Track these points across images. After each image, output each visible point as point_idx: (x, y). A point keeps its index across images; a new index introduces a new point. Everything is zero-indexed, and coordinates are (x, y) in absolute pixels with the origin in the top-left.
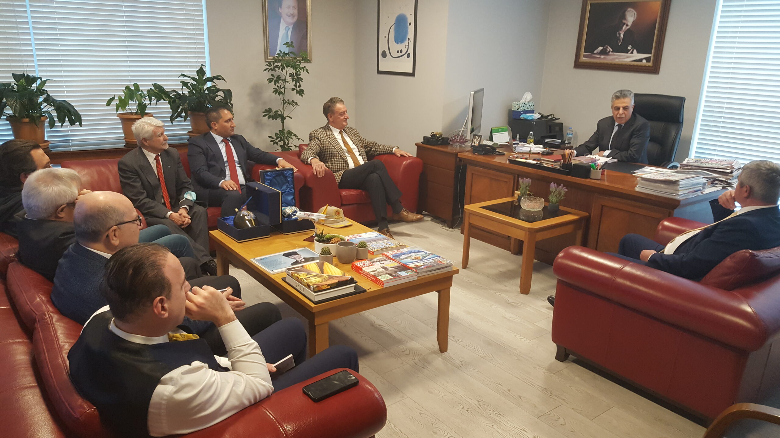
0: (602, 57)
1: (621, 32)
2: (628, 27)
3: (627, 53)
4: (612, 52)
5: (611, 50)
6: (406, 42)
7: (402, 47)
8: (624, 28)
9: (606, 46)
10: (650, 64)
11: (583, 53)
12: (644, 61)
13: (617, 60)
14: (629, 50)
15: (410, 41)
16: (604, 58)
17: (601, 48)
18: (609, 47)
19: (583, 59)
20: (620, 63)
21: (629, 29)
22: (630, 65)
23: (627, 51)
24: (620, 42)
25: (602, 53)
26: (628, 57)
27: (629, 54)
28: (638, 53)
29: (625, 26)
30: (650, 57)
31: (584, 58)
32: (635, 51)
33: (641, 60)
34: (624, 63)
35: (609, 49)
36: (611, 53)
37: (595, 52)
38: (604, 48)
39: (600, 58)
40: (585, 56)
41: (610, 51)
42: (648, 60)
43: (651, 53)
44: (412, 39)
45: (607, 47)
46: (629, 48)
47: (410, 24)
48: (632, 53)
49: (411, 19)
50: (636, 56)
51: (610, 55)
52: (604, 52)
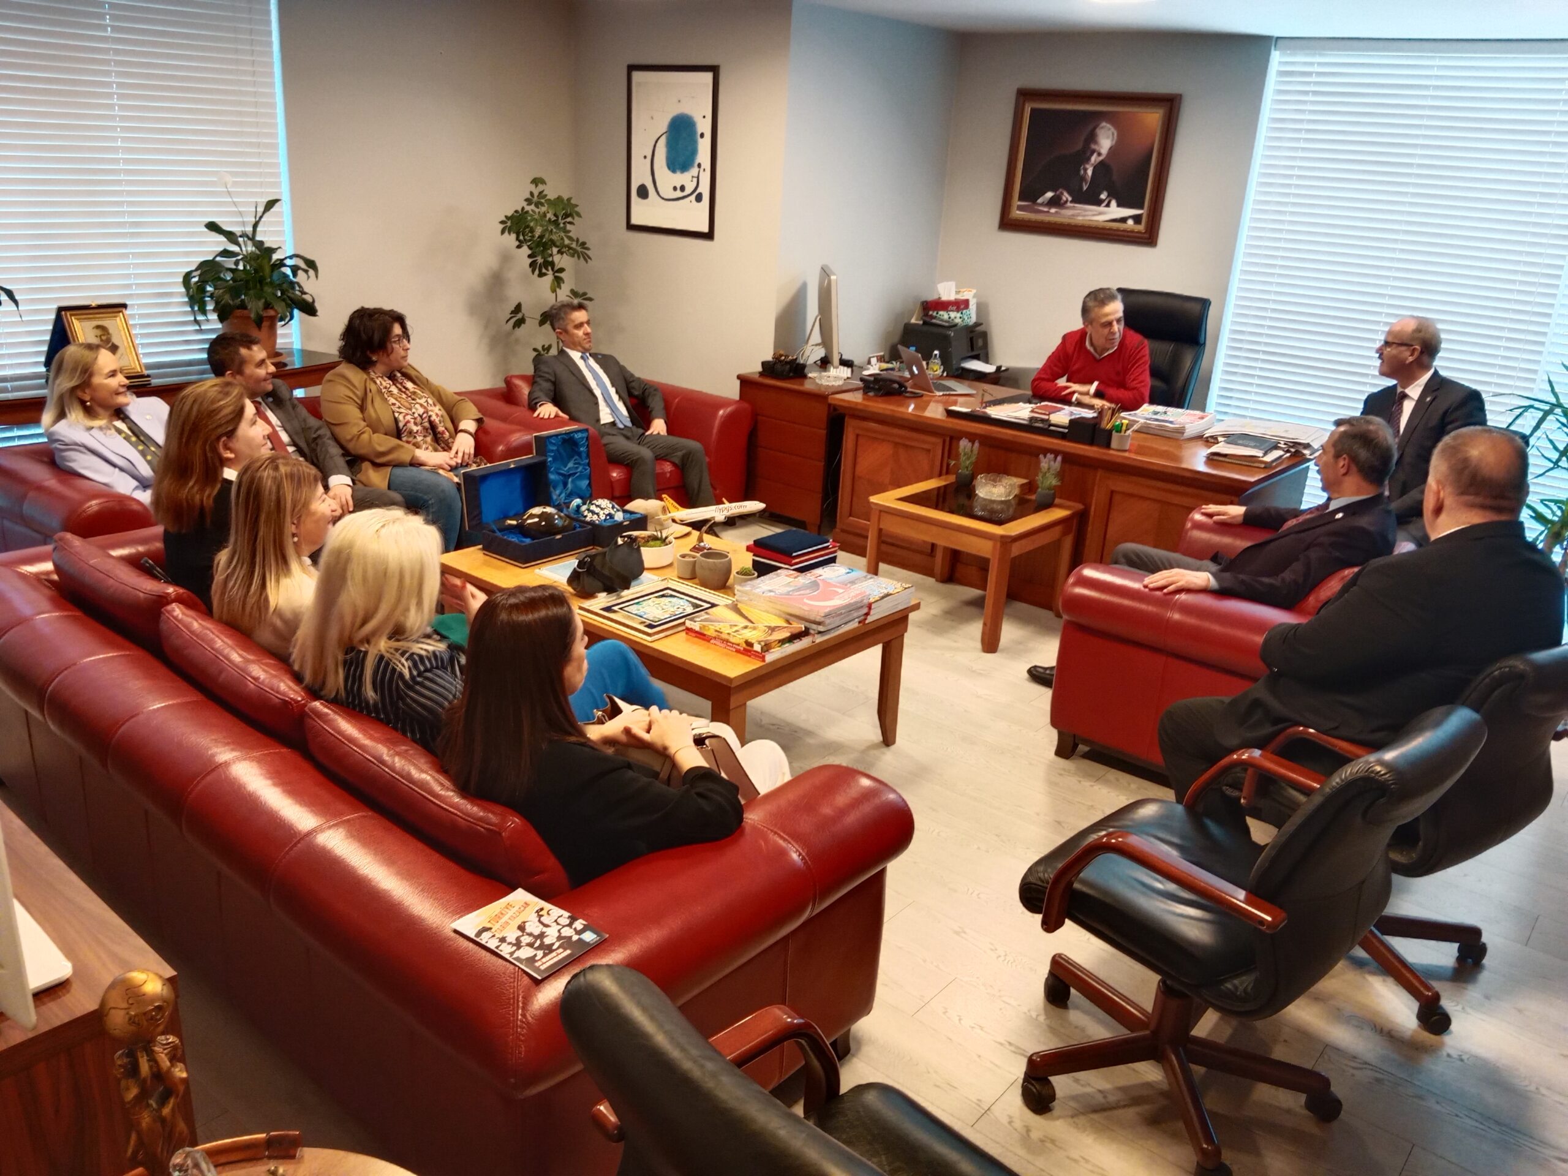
0: (1053, 210)
1: (1087, 166)
2: (1101, 158)
3: (1100, 206)
4: (1071, 202)
5: (1070, 199)
6: (694, 171)
7: (686, 179)
8: (1094, 159)
9: (1061, 190)
10: (1141, 228)
12: (1130, 222)
13: (1080, 218)
14: (1103, 201)
15: (702, 170)
16: (1056, 212)
17: (1049, 194)
18: (1066, 194)
19: (1017, 214)
20: (1087, 223)
21: (1101, 162)
22: (1104, 229)
23: (1099, 203)
24: (1086, 185)
25: (1052, 203)
26: (1100, 213)
27: (1102, 208)
28: (1119, 205)
29: (1095, 155)
30: (1141, 215)
31: (1018, 212)
32: (1114, 203)
33: (1123, 220)
34: (1094, 224)
35: (1066, 196)
36: (1069, 204)
37: (1040, 201)
38: (1056, 194)
39: (1048, 212)
40: (1020, 208)
41: (1067, 200)
42: (1137, 219)
43: (1141, 207)
44: (706, 164)
45: (1062, 194)
46: (1103, 196)
47: (702, 135)
48: (1108, 205)
49: (704, 126)
50: (1115, 211)
51: (1068, 208)
52: (1055, 202)
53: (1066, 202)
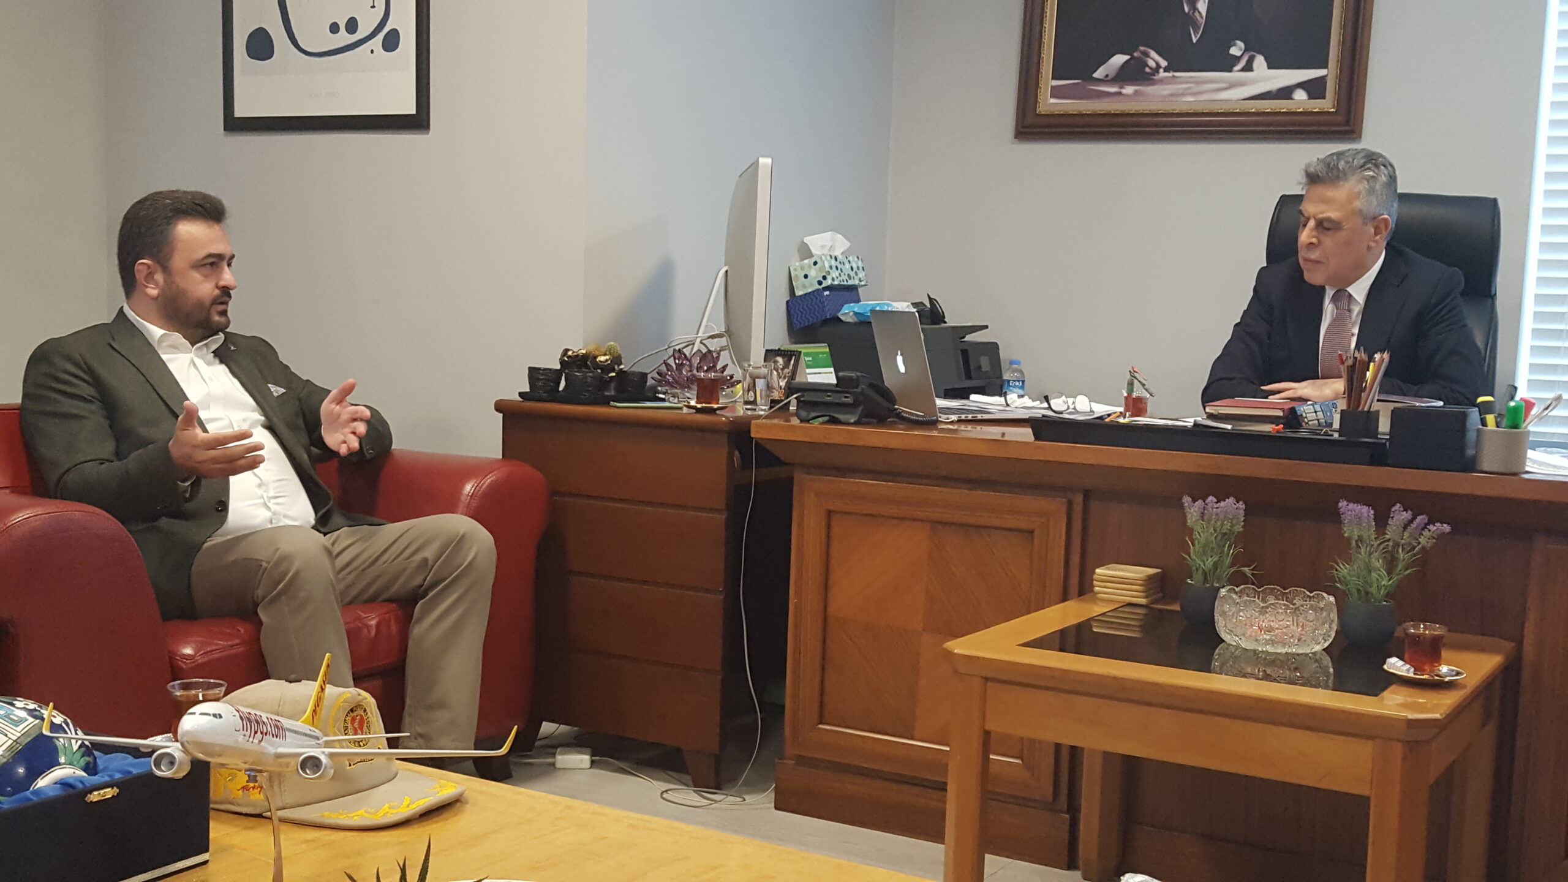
0: (1129, 90)
3: (1230, 71)
4: (1166, 70)
5: (1164, 63)
7: (358, 5)
9: (1142, 48)
10: (1326, 104)
11: (1048, 81)
12: (1300, 95)
13: (1188, 100)
14: (1238, 59)
16: (1136, 93)
17: (1119, 59)
18: (1153, 54)
19: (1049, 103)
22: (1245, 114)
23: (1227, 64)
24: (1196, 32)
25: (1124, 76)
26: (1232, 86)
27: (1236, 75)
28: (1271, 66)
30: (1322, 80)
31: (1053, 101)
32: (1260, 61)
33: (1286, 93)
35: (1154, 59)
36: (1162, 74)
37: (1099, 74)
38: (1132, 57)
39: (1118, 94)
40: (1056, 92)
41: (1158, 66)
42: (1315, 89)
43: (1326, 67)
45: (1147, 55)
46: (1235, 51)
48: (1248, 68)
51: (1162, 81)
52: (1134, 73)
53: (1157, 70)
